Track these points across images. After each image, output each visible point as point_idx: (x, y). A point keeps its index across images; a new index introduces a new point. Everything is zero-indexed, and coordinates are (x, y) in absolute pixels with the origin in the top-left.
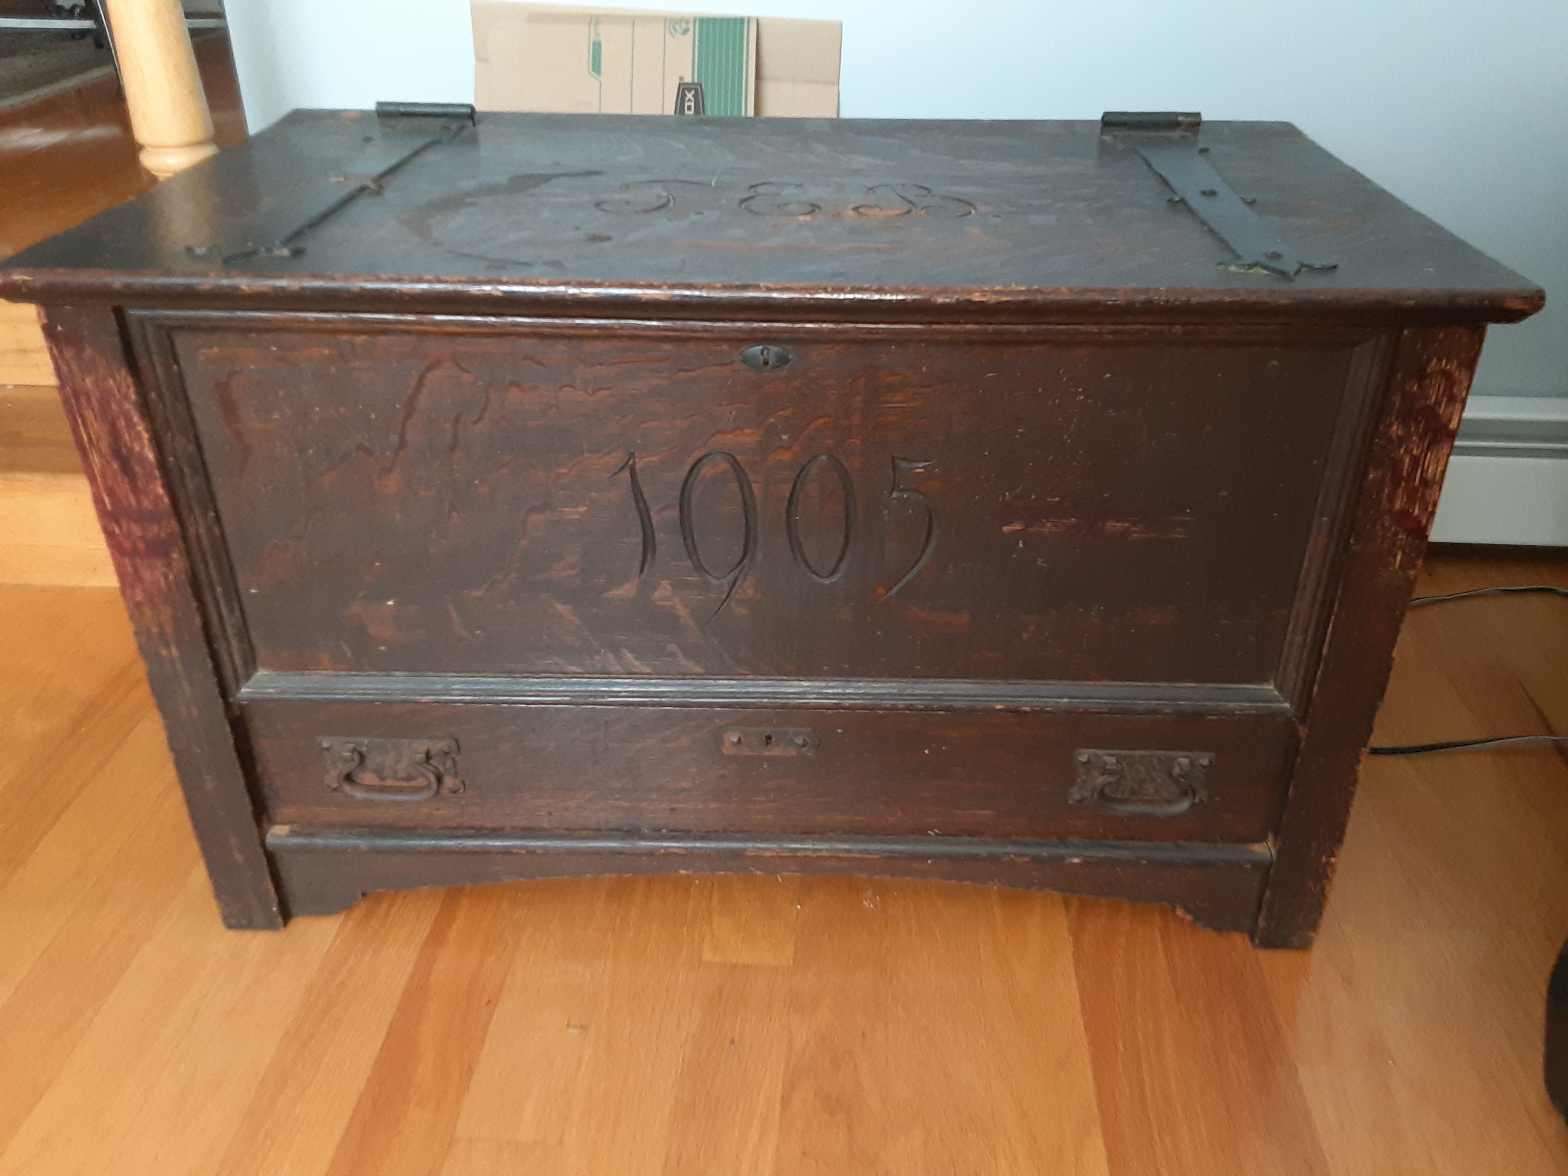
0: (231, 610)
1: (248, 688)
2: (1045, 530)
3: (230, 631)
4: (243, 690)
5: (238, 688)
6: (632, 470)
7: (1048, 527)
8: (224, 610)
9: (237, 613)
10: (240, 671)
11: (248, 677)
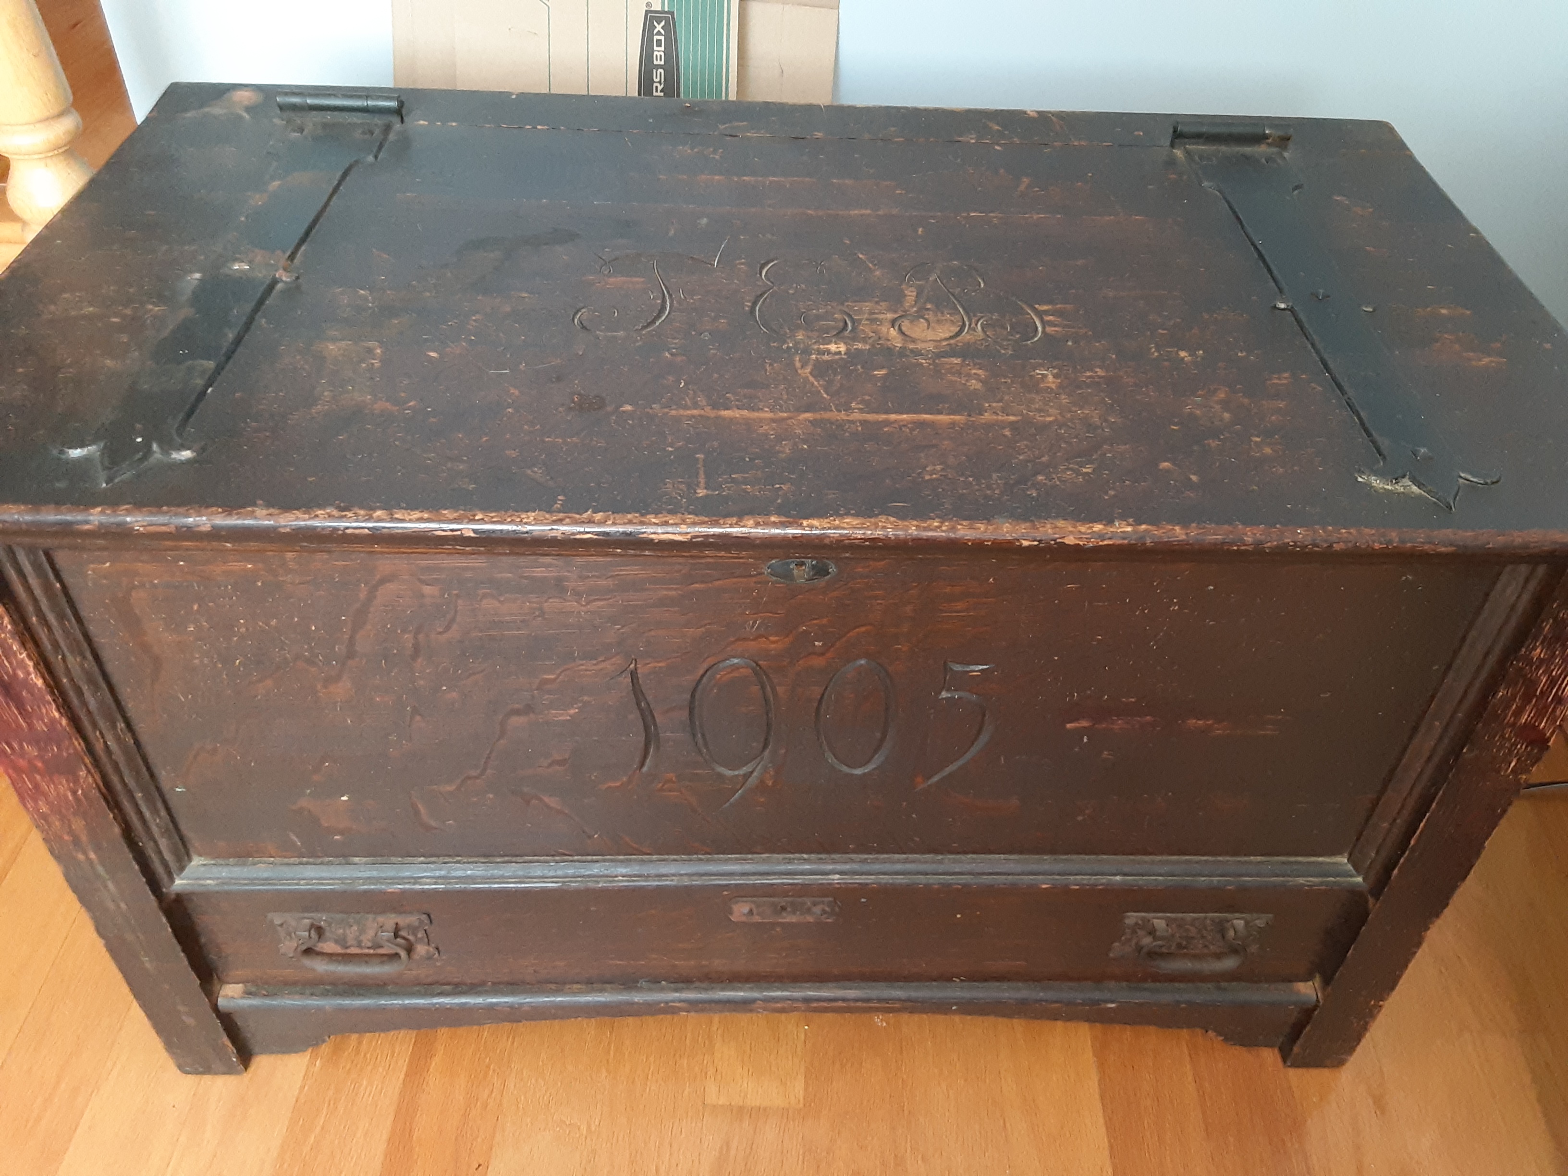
0: (155, 811)
1: (182, 879)
2: (1116, 727)
3: (155, 830)
4: (178, 882)
5: (172, 880)
6: (634, 674)
7: (1119, 724)
8: (147, 814)
9: (163, 813)
10: (173, 865)
11: (182, 869)
